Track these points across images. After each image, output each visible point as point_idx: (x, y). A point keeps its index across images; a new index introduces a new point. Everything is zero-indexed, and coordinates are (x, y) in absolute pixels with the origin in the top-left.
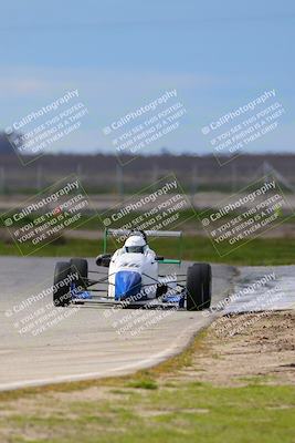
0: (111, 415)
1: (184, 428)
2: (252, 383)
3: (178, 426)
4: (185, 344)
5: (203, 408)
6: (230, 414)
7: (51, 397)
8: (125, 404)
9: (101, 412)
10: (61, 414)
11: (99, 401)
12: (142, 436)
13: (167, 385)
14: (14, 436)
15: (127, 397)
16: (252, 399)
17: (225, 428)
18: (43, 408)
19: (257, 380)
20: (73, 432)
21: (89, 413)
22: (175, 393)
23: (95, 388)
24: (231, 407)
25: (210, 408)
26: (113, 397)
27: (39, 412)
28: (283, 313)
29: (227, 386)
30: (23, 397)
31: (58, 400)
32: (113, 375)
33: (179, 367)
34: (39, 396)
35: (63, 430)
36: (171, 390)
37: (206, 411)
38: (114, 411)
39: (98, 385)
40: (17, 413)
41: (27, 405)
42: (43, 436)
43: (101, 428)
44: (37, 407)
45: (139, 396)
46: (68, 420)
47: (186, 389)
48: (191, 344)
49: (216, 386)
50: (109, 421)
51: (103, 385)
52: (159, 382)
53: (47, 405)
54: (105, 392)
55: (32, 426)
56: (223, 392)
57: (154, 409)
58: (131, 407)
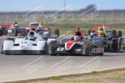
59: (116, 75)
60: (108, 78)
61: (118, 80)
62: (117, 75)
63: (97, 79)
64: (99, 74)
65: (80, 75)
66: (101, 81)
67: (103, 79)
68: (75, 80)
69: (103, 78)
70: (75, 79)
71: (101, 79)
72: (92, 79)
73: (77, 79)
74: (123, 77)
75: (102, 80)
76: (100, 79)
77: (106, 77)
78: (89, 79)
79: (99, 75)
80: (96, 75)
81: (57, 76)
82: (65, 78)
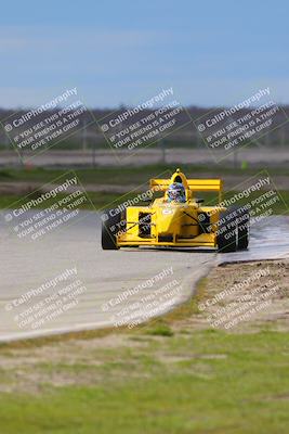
0: (135, 362)
1: (205, 373)
2: (264, 329)
3: (199, 371)
4: (189, 293)
5: (221, 353)
6: (248, 360)
7: (73, 345)
9: (124, 358)
10: (84, 360)
12: (166, 381)
13: (182, 332)
14: (43, 382)
15: (146, 344)
16: (266, 346)
17: (245, 372)
18: (68, 355)
19: (267, 327)
20: (99, 378)
21: (112, 359)
22: (191, 340)
23: (114, 336)
24: (248, 352)
25: (227, 353)
27: (64, 359)
28: (276, 262)
29: (241, 333)
31: (80, 348)
33: (189, 315)
34: (61, 344)
35: (89, 376)
36: (187, 337)
37: (224, 356)
38: (136, 358)
40: (43, 360)
42: (71, 382)
43: (125, 374)
44: (62, 355)
45: (157, 343)
47: (200, 336)
48: (195, 292)
49: (229, 333)
50: (133, 368)
51: (121, 332)
52: (173, 328)
54: (124, 340)
55: (58, 372)
56: (237, 338)
57: (173, 355)
58: (151, 354)
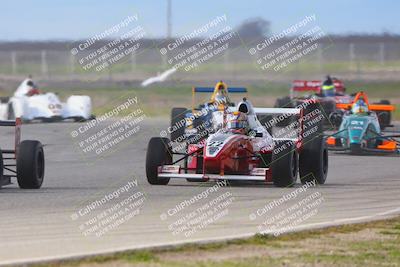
8: (394, 243)
11: (372, 240)
26: (383, 237)
30: (309, 237)
32: (381, 218)
39: (370, 227)
41: (314, 244)
46: (349, 256)
53: (330, 244)
59: (331, 247)
60: (306, 255)
61: (339, 262)
62: (334, 245)
63: (271, 260)
64: (278, 242)
65: (216, 247)
66: (284, 264)
67: (289, 258)
68: (202, 262)
69: (291, 256)
70: (200, 259)
71: (283, 258)
72: (257, 258)
73: (205, 260)
74: (353, 254)
75: (286, 261)
76: (279, 259)
77: (299, 251)
78: (245, 259)
79: (277, 246)
80: (269, 245)
81: (144, 250)
82: (168, 255)
